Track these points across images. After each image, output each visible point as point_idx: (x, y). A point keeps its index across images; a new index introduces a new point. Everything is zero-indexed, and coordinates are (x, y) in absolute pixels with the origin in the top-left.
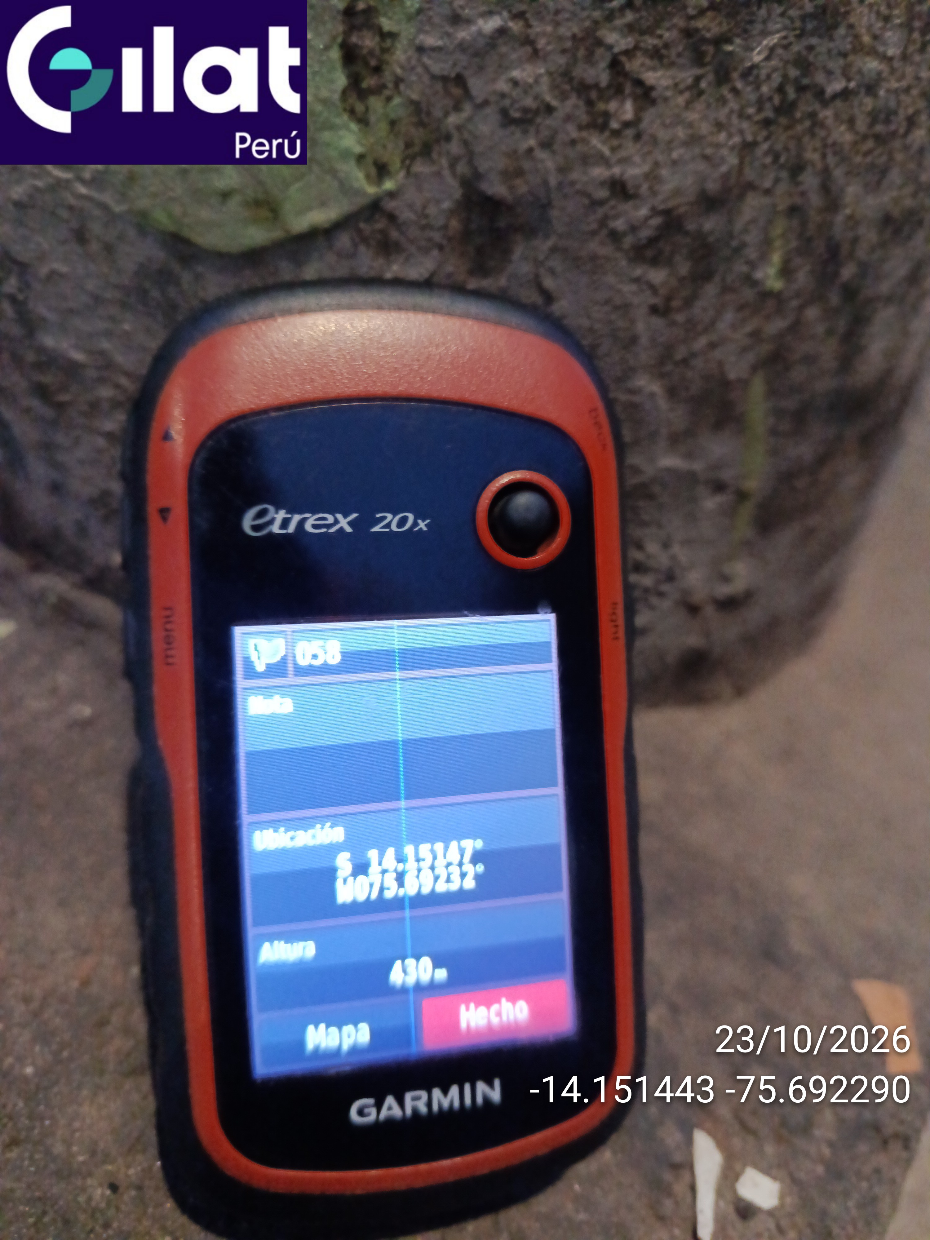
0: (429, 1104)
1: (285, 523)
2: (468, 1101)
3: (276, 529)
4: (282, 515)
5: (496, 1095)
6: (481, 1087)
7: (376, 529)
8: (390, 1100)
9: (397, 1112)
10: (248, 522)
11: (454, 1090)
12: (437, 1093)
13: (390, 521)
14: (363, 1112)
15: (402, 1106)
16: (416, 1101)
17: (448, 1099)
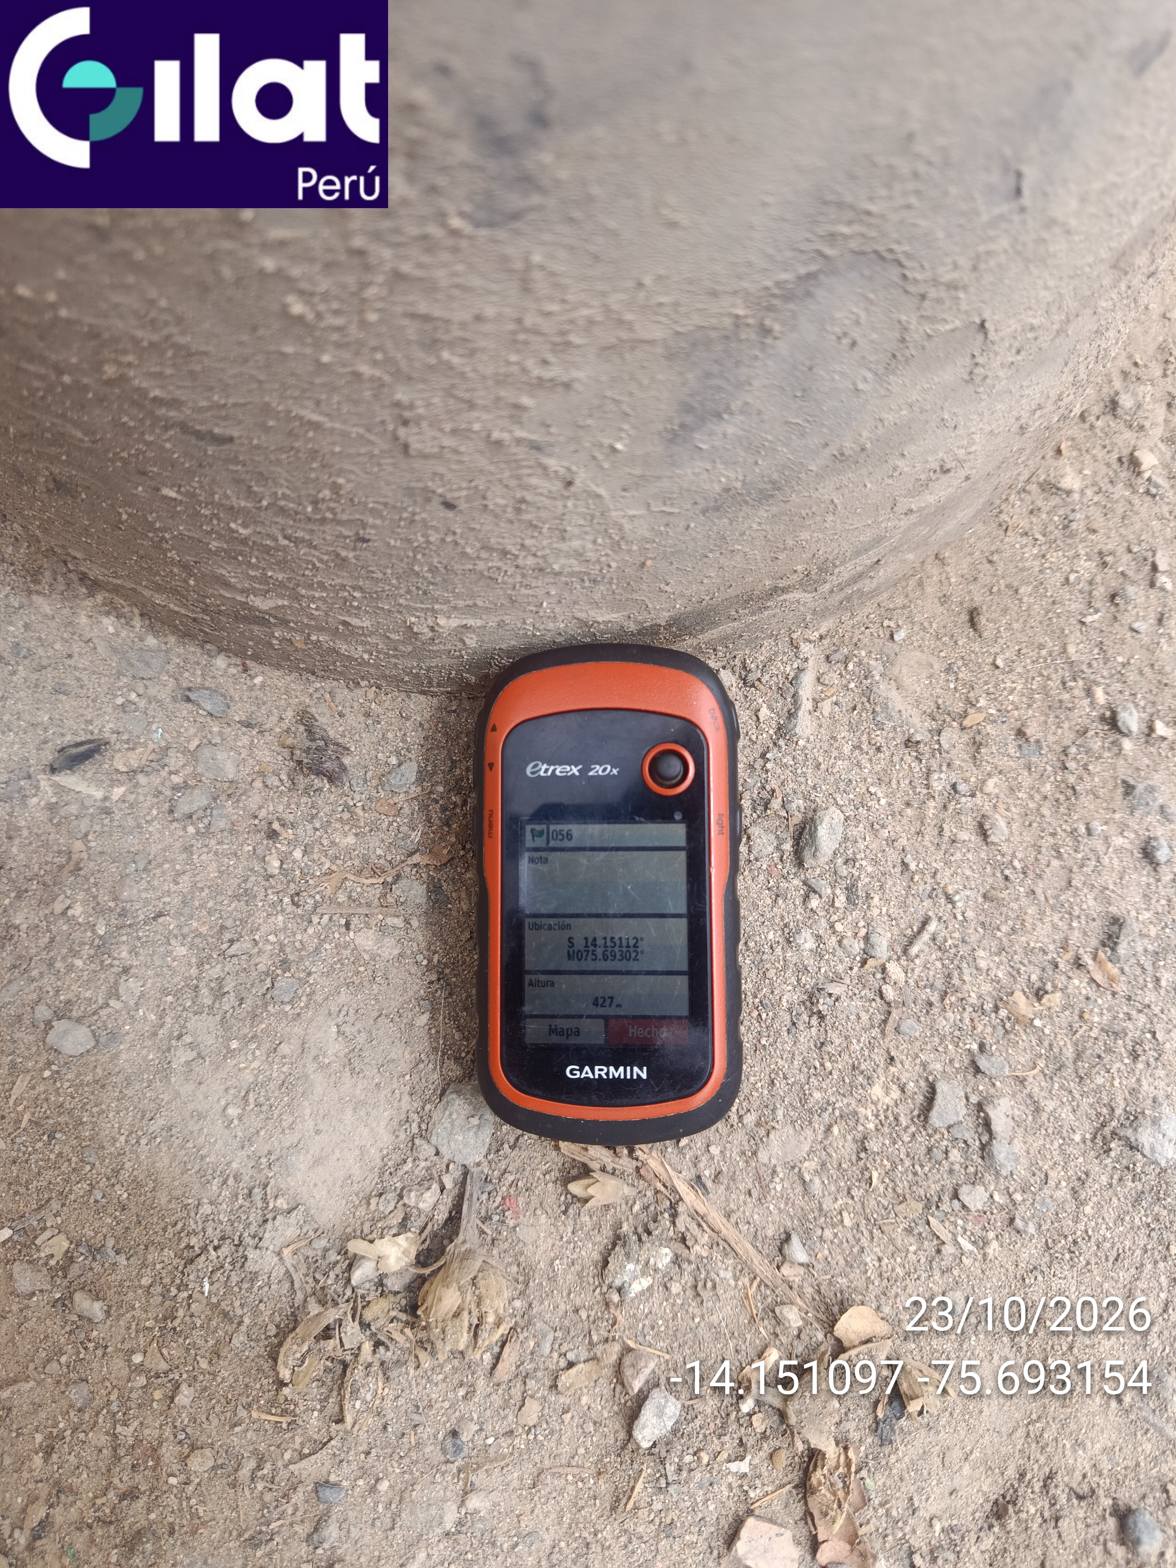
0: (607, 1074)
1: (546, 771)
2: (628, 1076)
3: (542, 773)
4: (545, 766)
5: (644, 1076)
6: (636, 1069)
7: (591, 773)
8: (587, 1068)
9: (590, 1075)
10: (529, 770)
11: (621, 1069)
12: (612, 1069)
13: (598, 770)
14: (572, 1072)
15: (593, 1073)
16: (601, 1071)
17: (619, 1073)
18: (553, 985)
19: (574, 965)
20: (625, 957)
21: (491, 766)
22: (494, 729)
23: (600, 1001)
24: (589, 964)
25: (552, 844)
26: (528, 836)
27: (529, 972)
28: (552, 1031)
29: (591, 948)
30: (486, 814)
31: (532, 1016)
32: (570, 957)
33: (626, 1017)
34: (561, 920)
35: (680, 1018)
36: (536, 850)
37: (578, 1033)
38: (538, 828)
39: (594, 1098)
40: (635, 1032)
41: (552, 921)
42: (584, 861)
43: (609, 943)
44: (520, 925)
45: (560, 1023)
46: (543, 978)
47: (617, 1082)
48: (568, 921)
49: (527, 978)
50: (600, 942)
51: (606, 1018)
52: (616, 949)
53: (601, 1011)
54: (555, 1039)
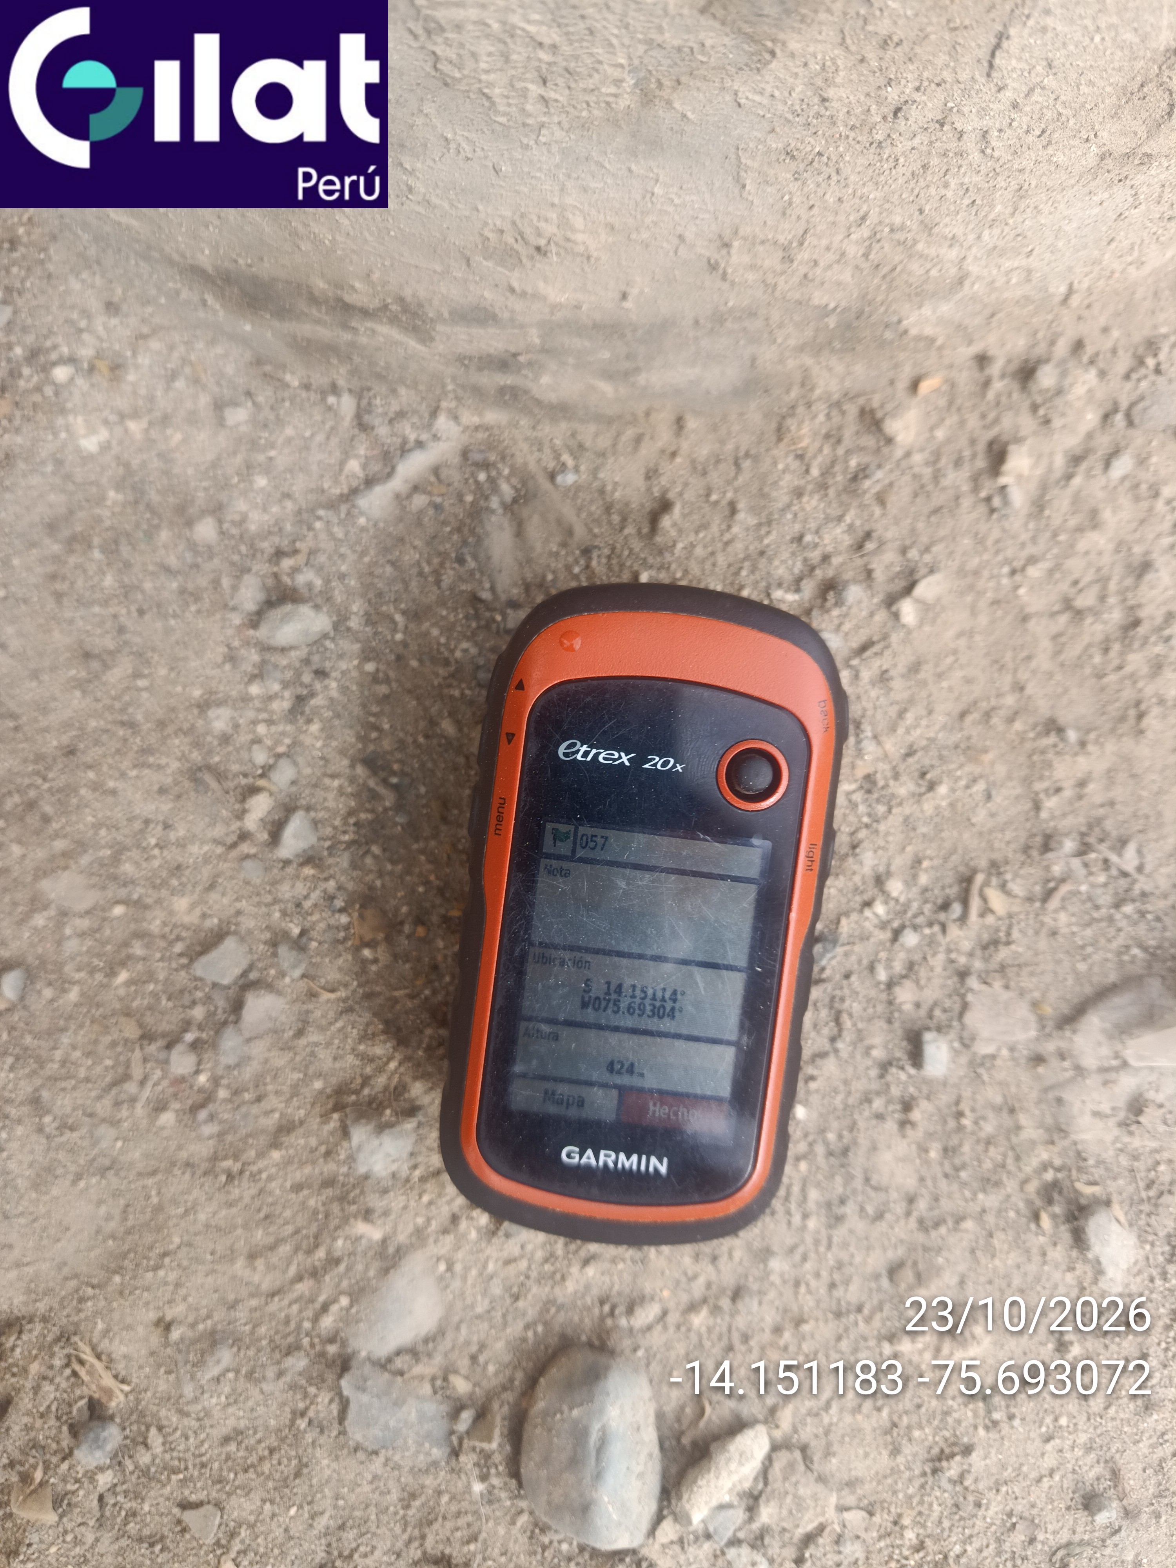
0: (616, 1163)
1: (586, 754)
2: (643, 1168)
3: (579, 757)
4: (585, 748)
5: (663, 1169)
6: (654, 1160)
7: (647, 766)
8: (589, 1152)
9: (593, 1161)
10: (561, 750)
11: (635, 1158)
12: (622, 1156)
13: (657, 762)
14: (570, 1155)
15: (597, 1158)
16: (607, 1158)
17: (630, 1162)
18: (556, 1037)
19: (590, 1015)
20: (658, 1012)
21: (511, 737)
22: (520, 686)
23: (617, 1067)
24: (608, 1017)
25: (580, 853)
26: (548, 839)
27: (529, 1019)
28: (549, 1095)
29: (614, 996)
30: (495, 802)
31: (524, 1076)
32: (584, 1005)
33: (651, 1091)
34: (578, 955)
35: (719, 1100)
36: (559, 857)
37: (581, 1103)
38: (563, 828)
39: (595, 1191)
40: (657, 1111)
41: (567, 955)
42: (623, 884)
43: (638, 992)
44: (523, 957)
45: (563, 1089)
46: (545, 1028)
47: (627, 1174)
48: (589, 957)
49: (523, 1025)
50: (627, 990)
51: (622, 1090)
52: (647, 1002)
53: (618, 1080)
54: (552, 1109)
